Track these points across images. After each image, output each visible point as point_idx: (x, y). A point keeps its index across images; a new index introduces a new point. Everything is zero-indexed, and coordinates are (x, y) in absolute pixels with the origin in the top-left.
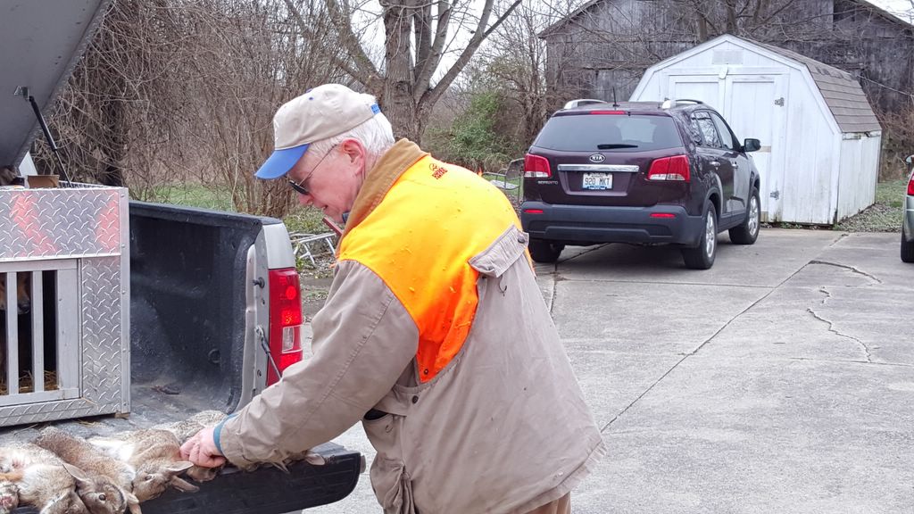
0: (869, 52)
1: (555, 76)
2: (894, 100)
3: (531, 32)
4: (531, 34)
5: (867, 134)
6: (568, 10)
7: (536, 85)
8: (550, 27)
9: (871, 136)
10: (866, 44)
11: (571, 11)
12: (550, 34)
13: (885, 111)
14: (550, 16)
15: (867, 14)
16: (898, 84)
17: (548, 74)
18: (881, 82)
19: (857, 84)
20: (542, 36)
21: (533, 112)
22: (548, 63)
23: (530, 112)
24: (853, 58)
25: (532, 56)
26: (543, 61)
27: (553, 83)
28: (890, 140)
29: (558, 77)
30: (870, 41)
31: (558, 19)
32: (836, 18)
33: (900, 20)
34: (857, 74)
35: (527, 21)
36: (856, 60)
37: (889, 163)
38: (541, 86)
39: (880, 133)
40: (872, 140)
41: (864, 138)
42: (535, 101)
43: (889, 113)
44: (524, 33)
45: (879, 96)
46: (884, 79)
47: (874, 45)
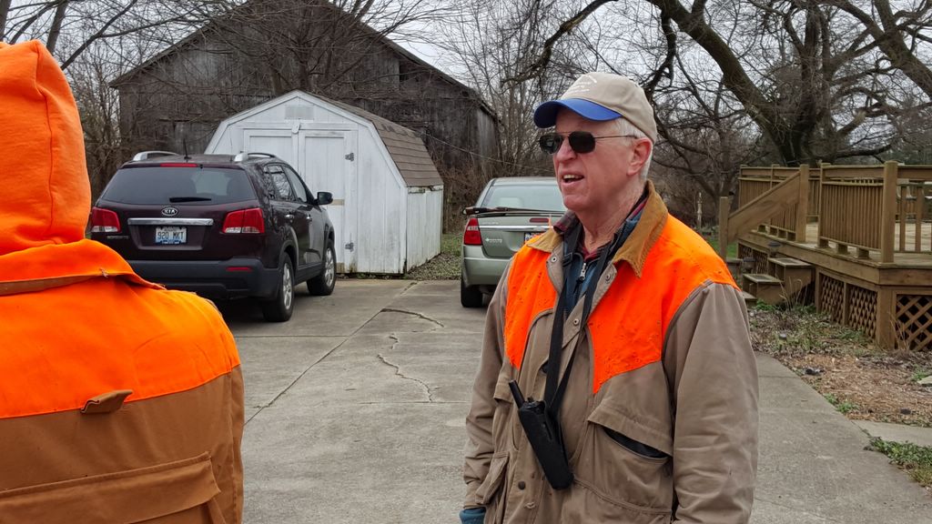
0: (433, 111)
1: (130, 127)
2: (456, 158)
3: (102, 81)
4: (101, 82)
5: (430, 188)
6: (140, 61)
7: (109, 136)
8: (121, 76)
9: (435, 190)
10: (429, 103)
11: (144, 61)
12: (121, 83)
13: (449, 167)
14: (121, 64)
15: (427, 75)
16: (459, 141)
17: (122, 125)
18: (444, 140)
19: (420, 141)
20: (114, 85)
21: (106, 165)
22: (121, 112)
23: (103, 164)
24: (418, 116)
25: (103, 105)
26: (116, 112)
27: (128, 134)
28: (454, 194)
29: (133, 128)
30: (433, 101)
31: (129, 69)
32: (402, 78)
33: (458, 82)
34: (423, 132)
35: (97, 69)
36: (422, 119)
37: (454, 216)
38: (114, 138)
39: (442, 187)
40: (435, 193)
41: (428, 191)
42: (108, 153)
43: (453, 169)
44: (94, 82)
45: (442, 153)
46: (447, 137)
47: (437, 105)
